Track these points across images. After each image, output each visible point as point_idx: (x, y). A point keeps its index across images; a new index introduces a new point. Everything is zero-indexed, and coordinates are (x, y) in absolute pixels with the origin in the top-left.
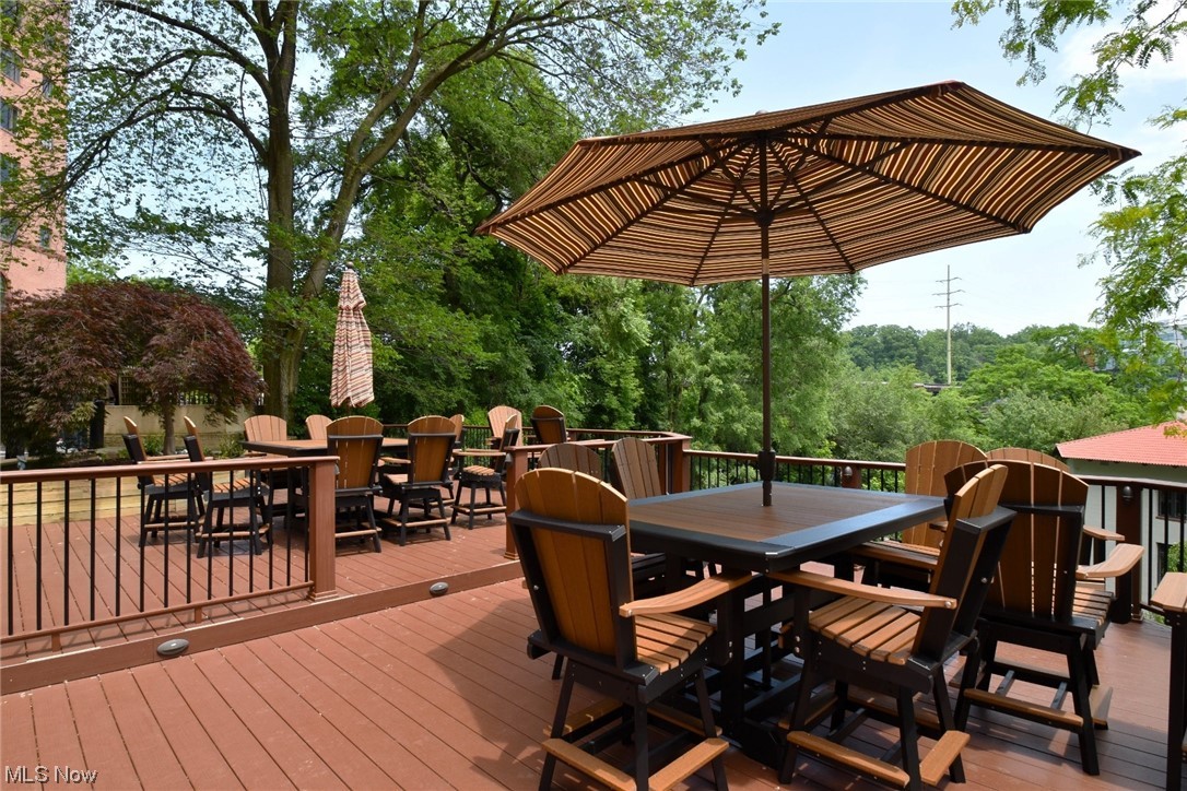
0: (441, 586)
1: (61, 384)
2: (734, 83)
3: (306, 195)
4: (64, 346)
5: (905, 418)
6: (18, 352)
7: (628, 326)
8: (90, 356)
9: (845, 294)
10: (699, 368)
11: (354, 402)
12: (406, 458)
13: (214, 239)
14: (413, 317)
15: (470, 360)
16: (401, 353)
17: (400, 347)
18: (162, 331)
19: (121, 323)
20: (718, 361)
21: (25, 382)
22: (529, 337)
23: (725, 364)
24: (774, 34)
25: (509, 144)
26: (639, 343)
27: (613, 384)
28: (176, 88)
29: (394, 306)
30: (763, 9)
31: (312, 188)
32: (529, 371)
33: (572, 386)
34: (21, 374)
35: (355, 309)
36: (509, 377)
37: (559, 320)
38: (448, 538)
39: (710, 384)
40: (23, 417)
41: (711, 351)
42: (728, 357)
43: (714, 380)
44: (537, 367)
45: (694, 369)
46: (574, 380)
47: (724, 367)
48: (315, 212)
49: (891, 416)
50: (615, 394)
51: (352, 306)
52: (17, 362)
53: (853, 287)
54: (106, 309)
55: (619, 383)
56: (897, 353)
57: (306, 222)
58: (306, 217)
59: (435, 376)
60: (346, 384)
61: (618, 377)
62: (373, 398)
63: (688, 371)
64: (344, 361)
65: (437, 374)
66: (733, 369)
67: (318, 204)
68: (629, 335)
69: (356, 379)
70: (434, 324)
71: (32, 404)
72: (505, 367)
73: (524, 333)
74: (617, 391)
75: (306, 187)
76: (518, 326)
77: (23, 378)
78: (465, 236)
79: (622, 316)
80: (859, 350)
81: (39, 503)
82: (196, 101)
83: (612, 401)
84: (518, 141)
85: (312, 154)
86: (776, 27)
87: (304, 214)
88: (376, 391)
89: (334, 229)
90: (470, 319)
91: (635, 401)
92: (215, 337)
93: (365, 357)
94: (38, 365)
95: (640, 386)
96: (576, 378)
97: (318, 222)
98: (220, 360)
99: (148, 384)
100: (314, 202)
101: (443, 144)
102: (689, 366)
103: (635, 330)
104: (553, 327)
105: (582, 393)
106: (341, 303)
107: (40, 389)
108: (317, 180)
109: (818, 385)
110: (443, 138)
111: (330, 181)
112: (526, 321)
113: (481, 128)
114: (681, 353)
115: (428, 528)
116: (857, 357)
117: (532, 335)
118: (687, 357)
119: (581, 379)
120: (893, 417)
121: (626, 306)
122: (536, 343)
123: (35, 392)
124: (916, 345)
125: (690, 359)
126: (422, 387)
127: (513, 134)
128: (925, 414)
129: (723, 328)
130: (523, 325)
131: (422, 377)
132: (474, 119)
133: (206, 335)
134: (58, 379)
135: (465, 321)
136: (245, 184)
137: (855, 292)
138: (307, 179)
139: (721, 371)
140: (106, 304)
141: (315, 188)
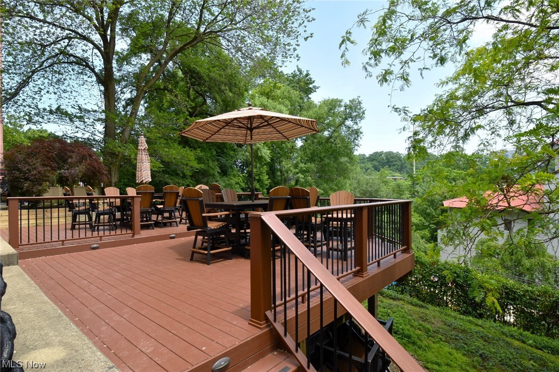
0: (173, 235)
1: (37, 177)
2: (297, 56)
3: (119, 96)
4: (37, 163)
5: (382, 191)
6: (19, 165)
7: (261, 153)
8: (47, 166)
9: (355, 139)
10: (294, 170)
11: (144, 181)
12: (162, 199)
13: (86, 120)
14: (167, 150)
15: (192, 167)
16: (163, 165)
17: (163, 162)
18: (71, 157)
19: (55, 154)
20: (302, 168)
21: (22, 176)
22: (220, 158)
23: (305, 169)
24: (311, 37)
25: (208, 76)
26: (265, 160)
27: (257, 178)
28: (63, 52)
29: (160, 146)
30: (305, 29)
31: (122, 93)
32: (218, 172)
33: (239, 179)
34: (21, 173)
35: (144, 149)
36: (210, 175)
37: (234, 150)
38: (177, 226)
39: (299, 177)
40: (23, 188)
41: (299, 163)
42: (306, 166)
43: (300, 175)
44: (222, 171)
45: (291, 171)
46: (240, 176)
47: (304, 170)
48: (123, 103)
49: (376, 190)
50: (258, 182)
51: (143, 149)
52: (19, 169)
53: (358, 136)
54: (50, 149)
55: (260, 177)
56: (392, 164)
57: (120, 107)
58: (119, 105)
59: (178, 175)
60: (142, 175)
61: (259, 175)
62: (151, 180)
63: (289, 172)
64: (141, 167)
65: (179, 174)
66: (309, 170)
67: (125, 99)
68: (262, 157)
69: (145, 173)
70: (176, 153)
71: (25, 183)
72: (208, 171)
73: (218, 156)
74: (259, 181)
75: (120, 93)
76: (215, 153)
77: (22, 175)
78: (188, 117)
79: (258, 149)
80: (375, 163)
81: (29, 219)
82: (72, 59)
83: (257, 185)
84: (212, 74)
85: (122, 78)
86: (311, 34)
87: (118, 103)
88: (152, 178)
89: (133, 114)
90: (192, 150)
91: (267, 185)
92: (92, 159)
93: (148, 166)
94: (27, 169)
95: (269, 178)
96: (241, 175)
97: (125, 107)
98: (94, 167)
99: (68, 176)
100: (123, 99)
101: (180, 73)
102: (290, 170)
103: (264, 155)
104: (232, 153)
105: (244, 182)
106: (139, 148)
107: (29, 178)
108: (125, 90)
109: (345, 178)
110: (180, 70)
111: (130, 90)
112: (219, 151)
113: (196, 69)
114: (286, 164)
115: (171, 222)
116: (375, 166)
117: (222, 156)
118: (289, 166)
119: (243, 176)
120: (377, 191)
121: (260, 144)
122: (223, 160)
123: (27, 179)
124: (400, 160)
125: (290, 167)
126: (172, 179)
127: (210, 72)
128: (391, 189)
129: (304, 153)
130: (217, 152)
131: (172, 175)
132: (192, 66)
133: (88, 159)
134: (35, 175)
135: (189, 152)
136: (93, 93)
137: (359, 138)
138: (119, 89)
139: (303, 172)
140: (50, 147)
141: (123, 93)
